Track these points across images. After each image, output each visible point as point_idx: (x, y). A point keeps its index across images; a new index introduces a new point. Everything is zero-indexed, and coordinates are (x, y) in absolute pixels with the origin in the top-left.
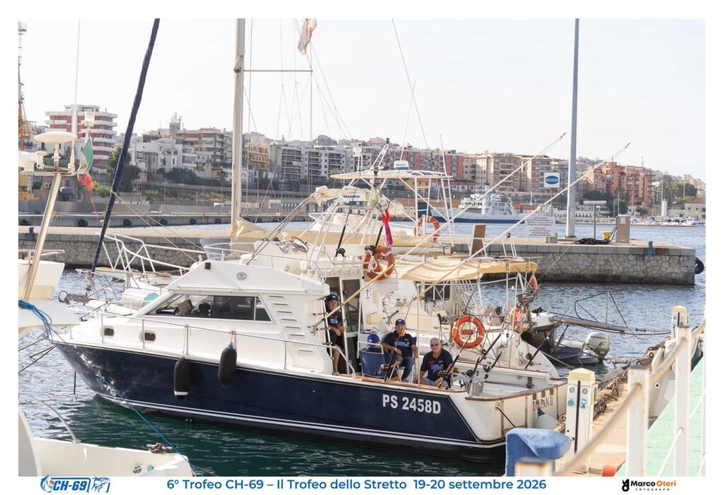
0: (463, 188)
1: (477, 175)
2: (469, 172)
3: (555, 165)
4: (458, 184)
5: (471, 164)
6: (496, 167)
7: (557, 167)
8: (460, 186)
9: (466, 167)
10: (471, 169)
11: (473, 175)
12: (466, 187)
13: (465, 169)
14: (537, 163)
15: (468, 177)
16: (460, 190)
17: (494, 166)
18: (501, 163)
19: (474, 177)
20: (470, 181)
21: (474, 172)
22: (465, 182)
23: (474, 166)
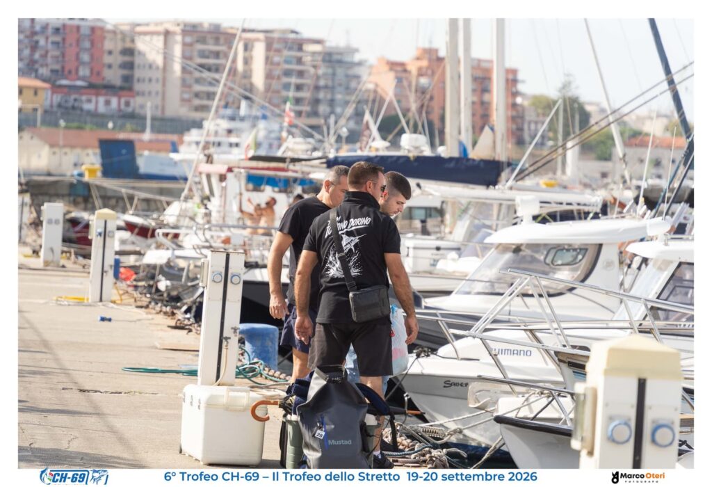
0: (108, 103)
1: (138, 73)
2: (115, 67)
3: (314, 53)
4: (97, 95)
5: (120, 46)
6: (188, 54)
7: (320, 58)
8: (102, 100)
9: (110, 53)
10: (121, 59)
11: (126, 72)
12: (114, 101)
13: (107, 59)
14: (276, 46)
15: (113, 76)
16: (102, 109)
17: (183, 52)
18: (199, 47)
19: (128, 79)
20: (122, 88)
21: (130, 66)
22: (109, 88)
23: (129, 52)
